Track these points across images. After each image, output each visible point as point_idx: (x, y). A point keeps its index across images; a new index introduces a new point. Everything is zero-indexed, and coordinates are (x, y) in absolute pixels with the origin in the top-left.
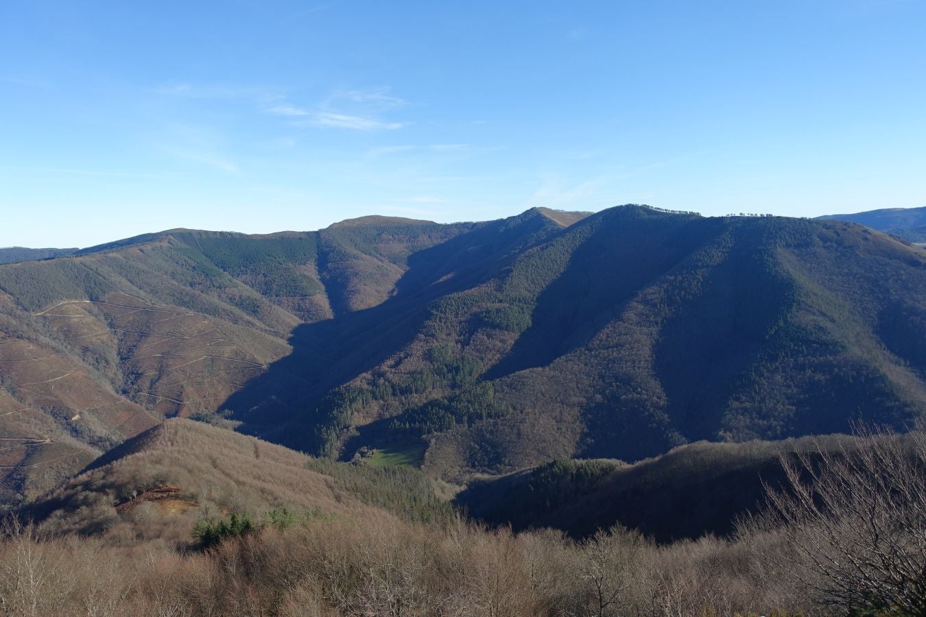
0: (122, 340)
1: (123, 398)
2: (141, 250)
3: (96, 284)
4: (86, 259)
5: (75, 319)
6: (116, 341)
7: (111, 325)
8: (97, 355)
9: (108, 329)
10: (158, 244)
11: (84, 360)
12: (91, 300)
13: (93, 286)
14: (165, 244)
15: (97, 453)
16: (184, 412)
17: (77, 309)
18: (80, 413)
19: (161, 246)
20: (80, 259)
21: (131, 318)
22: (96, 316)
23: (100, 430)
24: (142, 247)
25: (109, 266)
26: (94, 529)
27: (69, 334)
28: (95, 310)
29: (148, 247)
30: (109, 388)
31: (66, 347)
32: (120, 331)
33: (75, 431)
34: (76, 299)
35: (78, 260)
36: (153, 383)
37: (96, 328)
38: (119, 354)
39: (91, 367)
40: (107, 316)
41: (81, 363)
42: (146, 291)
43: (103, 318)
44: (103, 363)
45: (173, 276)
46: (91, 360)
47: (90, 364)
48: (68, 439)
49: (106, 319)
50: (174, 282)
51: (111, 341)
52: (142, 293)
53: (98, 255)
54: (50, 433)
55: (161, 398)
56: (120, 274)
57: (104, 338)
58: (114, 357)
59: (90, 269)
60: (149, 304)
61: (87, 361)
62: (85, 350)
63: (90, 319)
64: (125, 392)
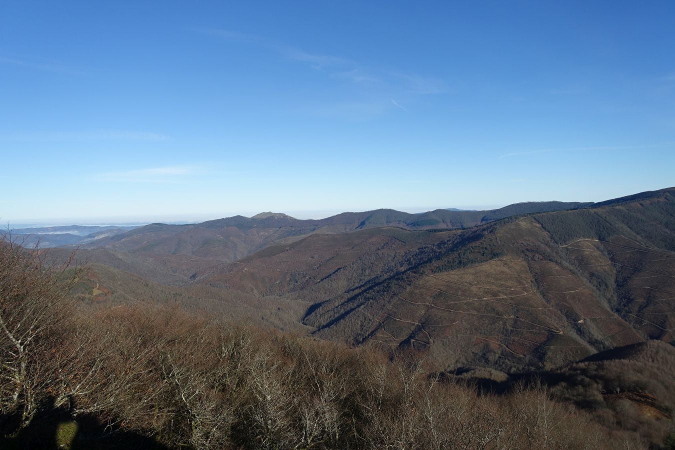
0: (619, 272)
1: (616, 315)
2: (642, 205)
3: (604, 228)
4: (599, 210)
5: (587, 252)
6: (615, 272)
7: (612, 259)
8: (600, 280)
9: (610, 262)
10: (655, 200)
11: (590, 282)
12: (599, 239)
13: (601, 229)
14: (662, 200)
15: (593, 351)
16: (666, 337)
17: (588, 245)
18: (584, 319)
19: (658, 202)
20: (594, 210)
21: (628, 256)
22: (602, 252)
23: (597, 335)
24: (642, 202)
25: (615, 216)
26: (586, 405)
27: (582, 262)
28: (602, 247)
29: (647, 202)
30: (606, 305)
31: (579, 271)
32: (619, 265)
33: (580, 331)
34: (589, 238)
35: (593, 211)
36: (641, 308)
37: (601, 260)
38: (616, 281)
39: (595, 288)
40: (609, 253)
41: (588, 284)
42: (642, 236)
43: (606, 253)
44: (604, 287)
45: (667, 225)
46: (595, 283)
47: (594, 286)
48: (574, 335)
49: (609, 254)
50: (667, 230)
51: (611, 271)
52: (639, 238)
53: (607, 208)
54: (564, 329)
55: (646, 322)
56: (623, 222)
57: (606, 268)
58: (612, 282)
59: (601, 217)
60: (644, 246)
61: (592, 283)
62: (592, 275)
63: (597, 253)
64: (618, 311)
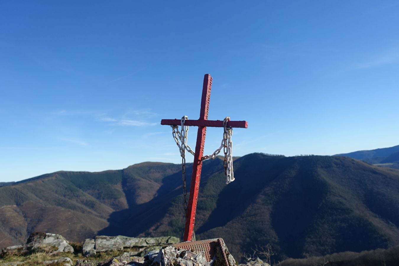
0: (29, 224)
2: (43, 181)
3: (20, 198)
4: (17, 186)
5: (8, 214)
6: (26, 224)
7: (25, 217)
8: (17, 232)
9: (23, 218)
10: (50, 178)
11: (10, 234)
12: (17, 205)
13: (18, 198)
14: (54, 178)
17: (9, 210)
19: (52, 179)
20: (14, 186)
21: (34, 213)
22: (18, 213)
24: (43, 180)
25: (27, 189)
27: (5, 222)
28: (18, 210)
29: (46, 180)
31: (2, 228)
32: (29, 219)
34: (10, 205)
35: (13, 187)
37: (18, 218)
38: (27, 230)
39: (13, 238)
40: (23, 212)
41: (9, 236)
42: (43, 200)
43: (21, 213)
44: (19, 235)
45: (56, 192)
46: (14, 234)
47: (13, 236)
49: (23, 214)
50: (57, 195)
51: (24, 224)
52: (41, 201)
53: (23, 185)
56: (32, 192)
57: (21, 223)
58: (24, 232)
59: (18, 191)
60: (44, 206)
61: (12, 235)
62: (11, 229)
63: (15, 214)
